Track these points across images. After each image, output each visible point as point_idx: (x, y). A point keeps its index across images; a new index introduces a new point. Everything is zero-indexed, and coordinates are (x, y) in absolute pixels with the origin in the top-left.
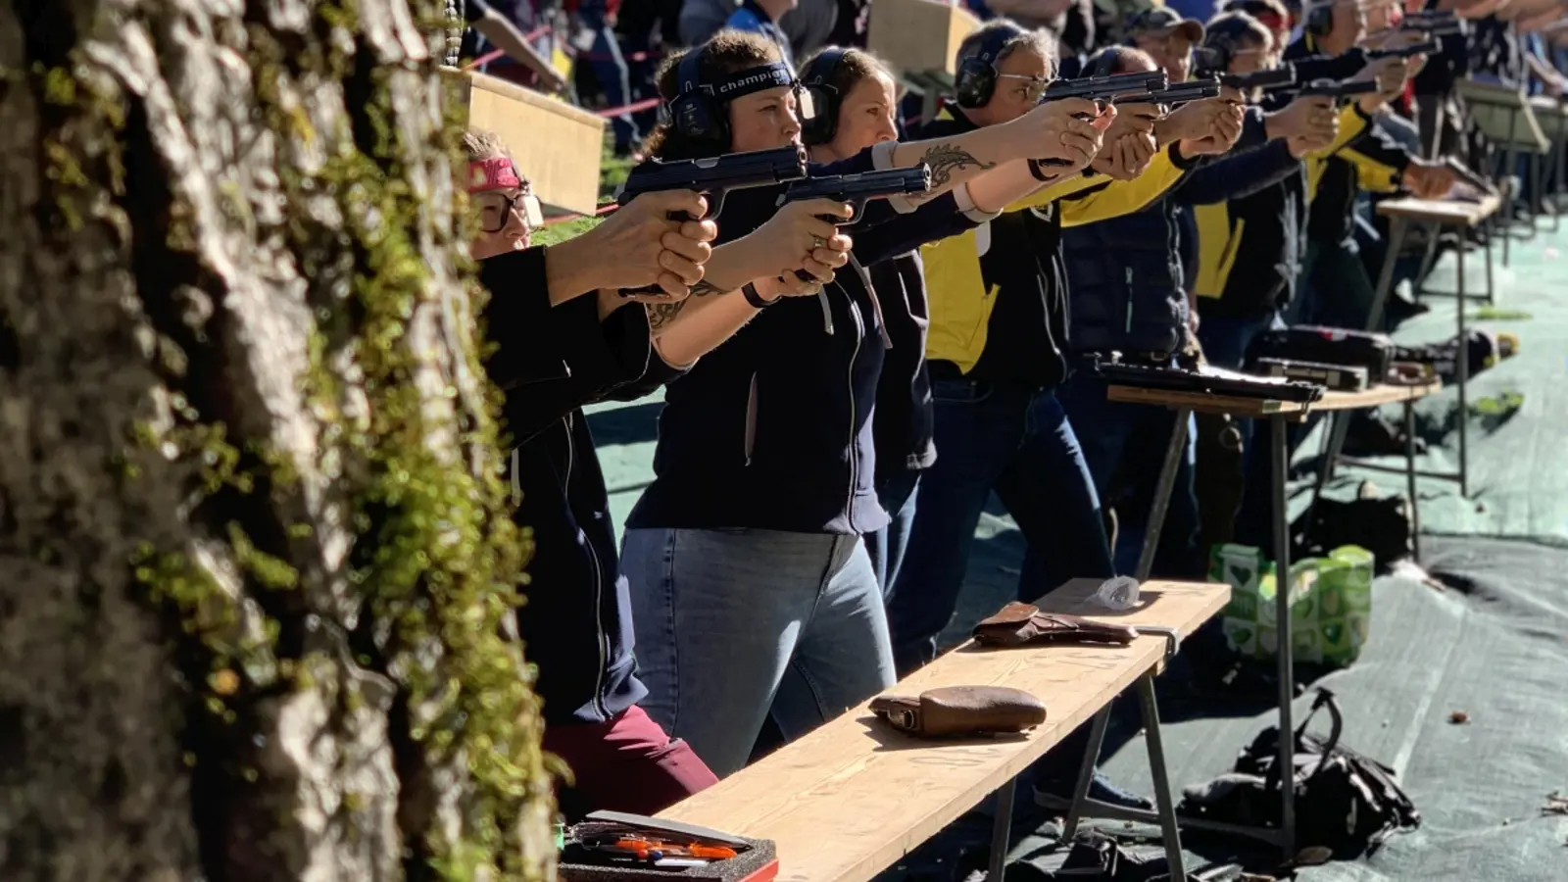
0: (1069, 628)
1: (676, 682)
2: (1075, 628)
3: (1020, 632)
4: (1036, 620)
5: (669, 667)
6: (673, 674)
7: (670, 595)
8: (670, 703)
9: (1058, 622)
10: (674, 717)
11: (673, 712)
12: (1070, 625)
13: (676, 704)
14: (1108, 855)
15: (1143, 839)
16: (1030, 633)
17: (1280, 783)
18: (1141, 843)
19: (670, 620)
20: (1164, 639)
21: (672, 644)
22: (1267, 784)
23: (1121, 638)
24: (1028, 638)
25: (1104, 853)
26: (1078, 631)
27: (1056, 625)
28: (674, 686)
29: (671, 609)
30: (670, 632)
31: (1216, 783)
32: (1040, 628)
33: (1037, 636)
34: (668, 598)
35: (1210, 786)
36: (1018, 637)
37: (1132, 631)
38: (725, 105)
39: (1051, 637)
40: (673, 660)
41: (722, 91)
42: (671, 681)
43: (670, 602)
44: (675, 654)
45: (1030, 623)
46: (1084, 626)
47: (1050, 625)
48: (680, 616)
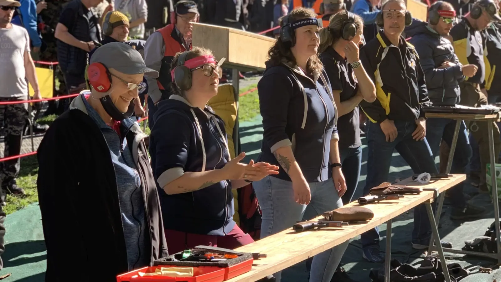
0: (400, 189)
1: (273, 212)
2: (402, 189)
3: (384, 191)
4: (389, 187)
5: (271, 207)
6: (272, 209)
7: (270, 185)
8: (271, 218)
9: (397, 188)
10: (272, 222)
11: (272, 221)
12: (400, 188)
13: (273, 219)
14: (434, 262)
15: (452, 258)
16: (387, 191)
17: (496, 239)
18: (451, 259)
19: (270, 193)
20: (433, 191)
21: (271, 200)
22: (492, 239)
23: (417, 192)
24: (386, 193)
25: (433, 262)
26: (403, 190)
27: (396, 189)
28: (272, 213)
29: (270, 189)
30: (270, 196)
31: (476, 239)
32: (390, 190)
33: (390, 192)
34: (269, 186)
35: (474, 240)
36: (384, 193)
37: (421, 190)
38: (294, 30)
39: (395, 192)
40: (272, 205)
41: (294, 26)
42: (271, 211)
43: (270, 187)
44: (272, 203)
45: (388, 188)
46: (405, 189)
47: (394, 189)
48: (273, 191)
